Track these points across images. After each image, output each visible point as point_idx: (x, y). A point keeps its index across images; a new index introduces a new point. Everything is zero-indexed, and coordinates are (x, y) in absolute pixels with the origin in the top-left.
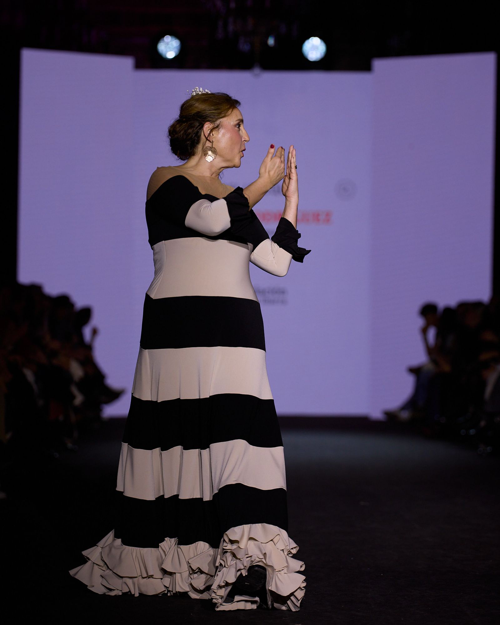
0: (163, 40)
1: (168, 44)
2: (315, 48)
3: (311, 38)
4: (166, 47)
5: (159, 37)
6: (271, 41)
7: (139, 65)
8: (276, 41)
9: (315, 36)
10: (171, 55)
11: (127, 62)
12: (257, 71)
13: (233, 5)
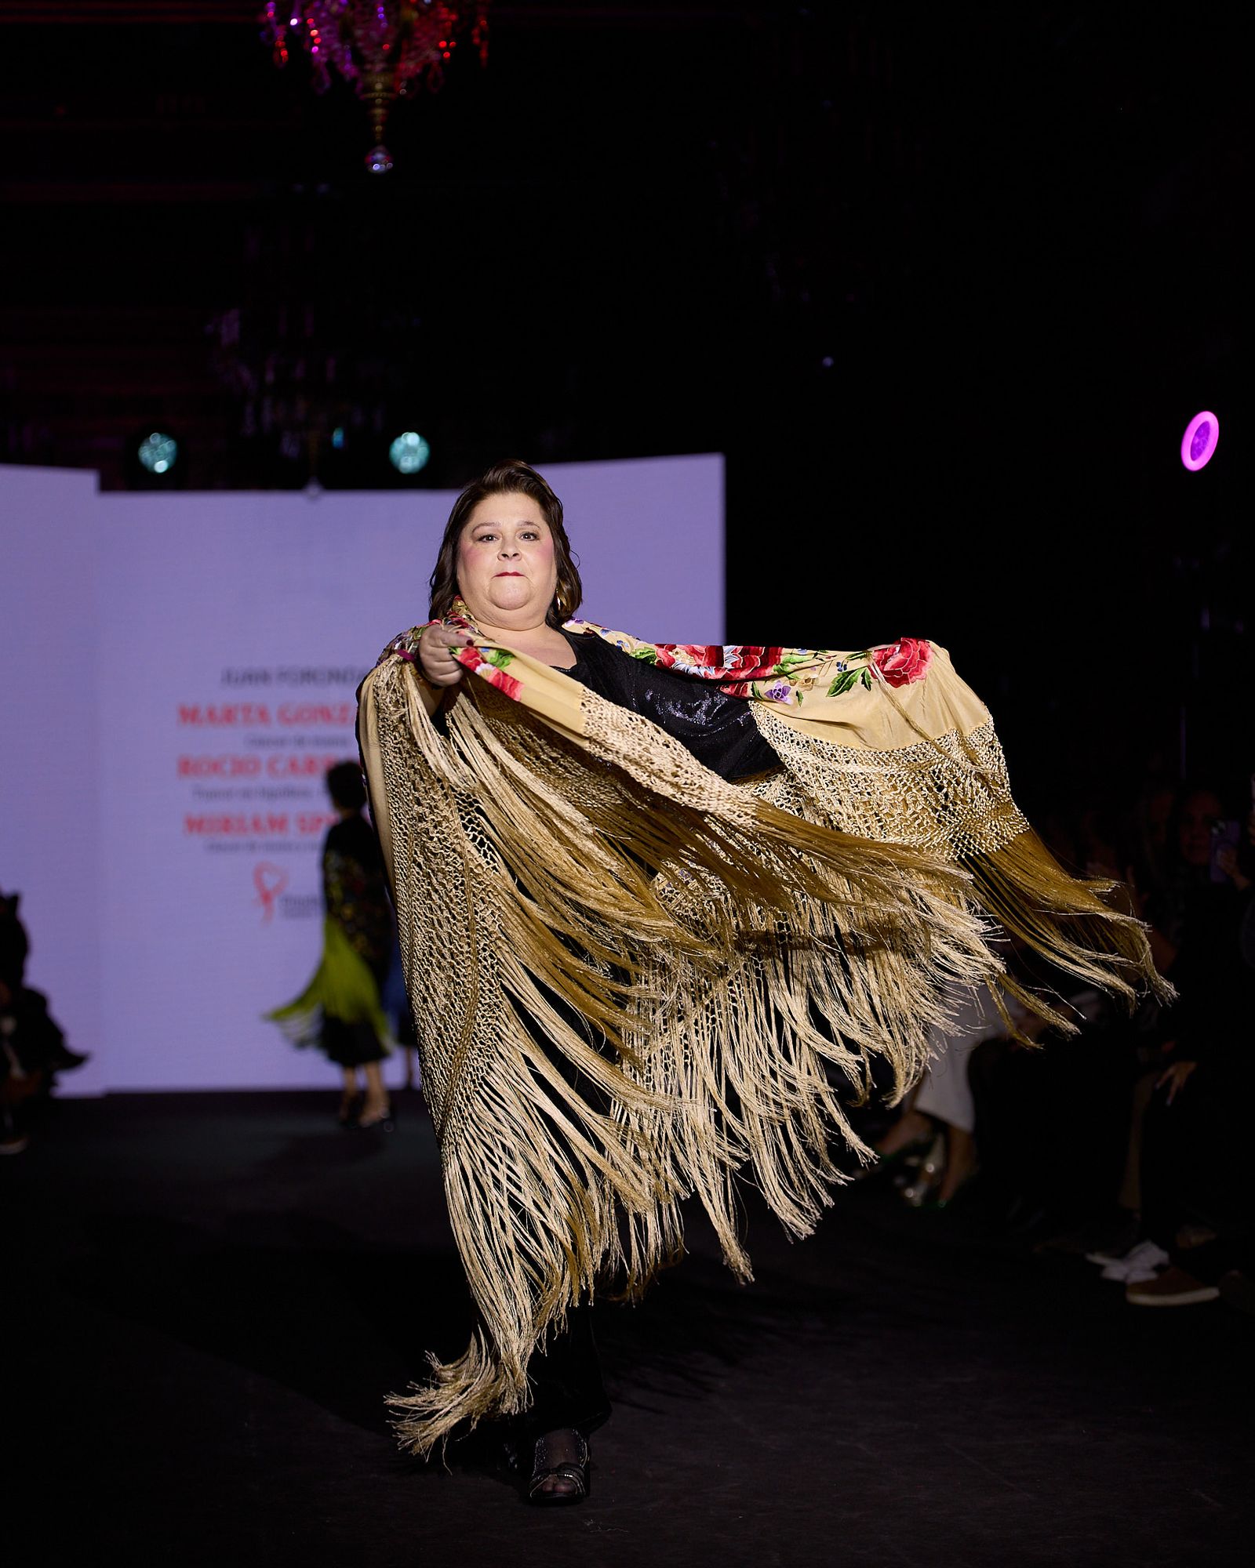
0: (149, 441)
1: (155, 447)
2: (409, 450)
3: (403, 435)
4: (152, 453)
5: (141, 438)
6: (338, 437)
7: (107, 485)
8: (346, 437)
9: (411, 432)
10: (161, 466)
11: (87, 480)
12: (313, 490)
13: (270, 377)
